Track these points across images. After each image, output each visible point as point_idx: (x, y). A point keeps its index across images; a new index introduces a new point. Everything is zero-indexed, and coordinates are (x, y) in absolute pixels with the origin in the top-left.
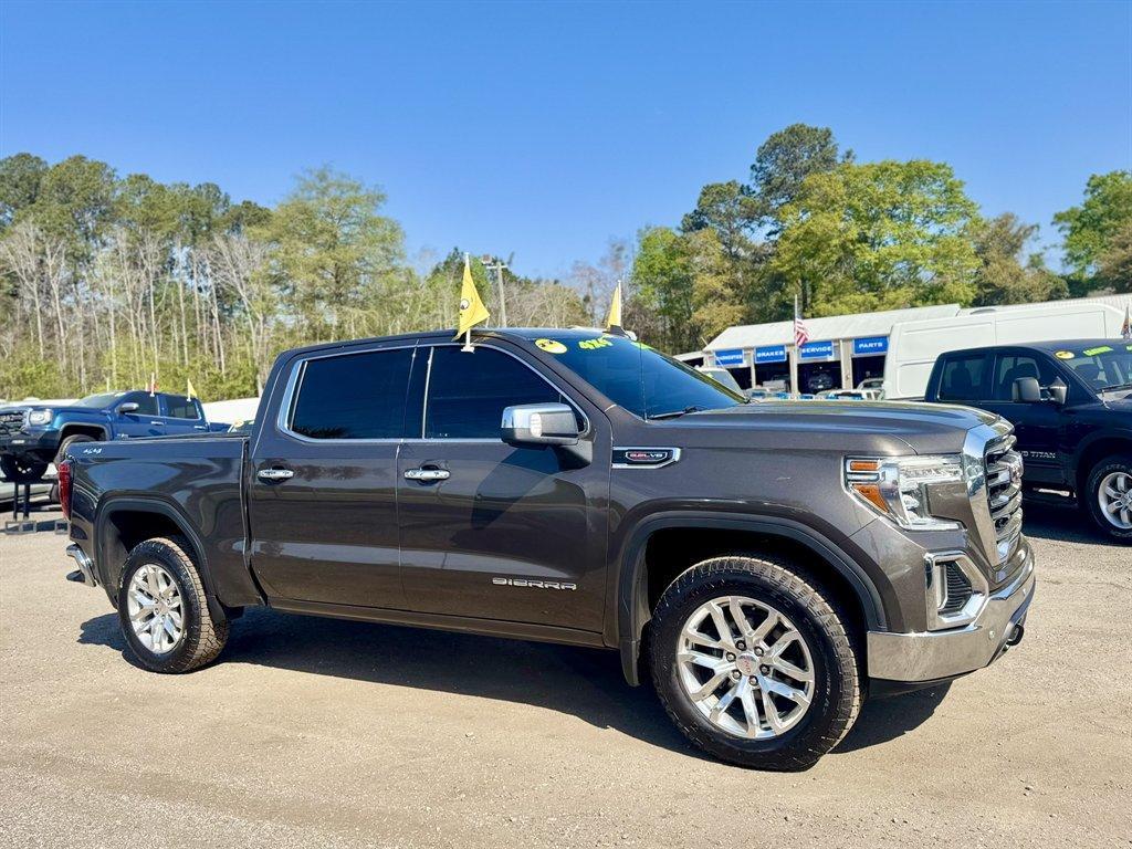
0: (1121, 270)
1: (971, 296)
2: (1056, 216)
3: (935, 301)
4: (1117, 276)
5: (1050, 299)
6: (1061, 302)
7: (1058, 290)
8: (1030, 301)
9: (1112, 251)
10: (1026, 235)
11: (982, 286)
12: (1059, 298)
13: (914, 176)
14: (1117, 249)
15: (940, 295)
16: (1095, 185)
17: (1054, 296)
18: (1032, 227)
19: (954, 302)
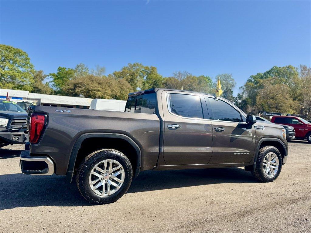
0: (68, 91)
1: (31, 90)
2: (50, 74)
3: (21, 89)
4: (67, 92)
5: (50, 94)
6: (52, 95)
7: (52, 93)
8: (46, 94)
9: (66, 86)
10: (45, 77)
11: (34, 88)
12: (52, 94)
13: (18, 53)
14: (67, 86)
15: (22, 88)
16: (60, 69)
17: (51, 94)
18: (47, 75)
19: (26, 90)
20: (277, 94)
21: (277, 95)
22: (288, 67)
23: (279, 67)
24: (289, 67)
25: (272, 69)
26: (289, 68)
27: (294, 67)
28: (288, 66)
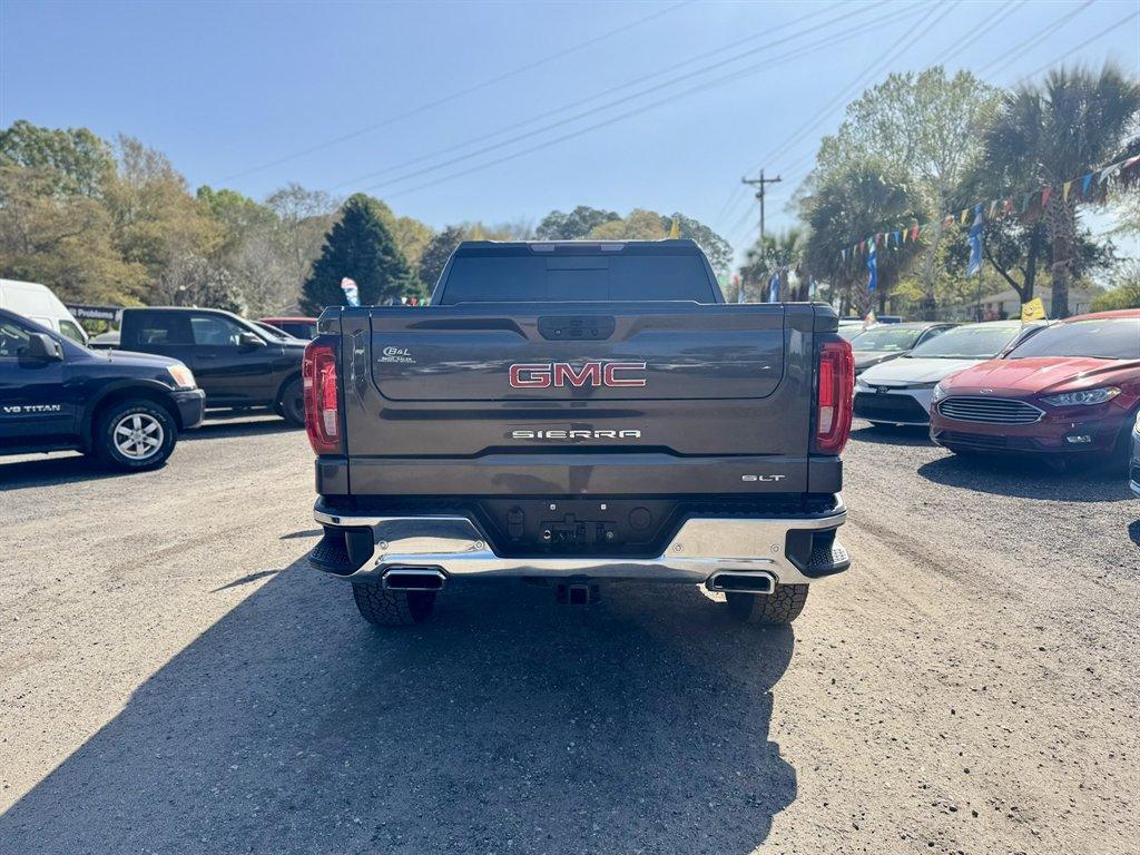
20: (63, 236)
21: (65, 239)
22: (79, 135)
23: (38, 126)
24: (81, 136)
25: (11, 131)
26: (83, 137)
27: (99, 140)
28: (75, 129)
